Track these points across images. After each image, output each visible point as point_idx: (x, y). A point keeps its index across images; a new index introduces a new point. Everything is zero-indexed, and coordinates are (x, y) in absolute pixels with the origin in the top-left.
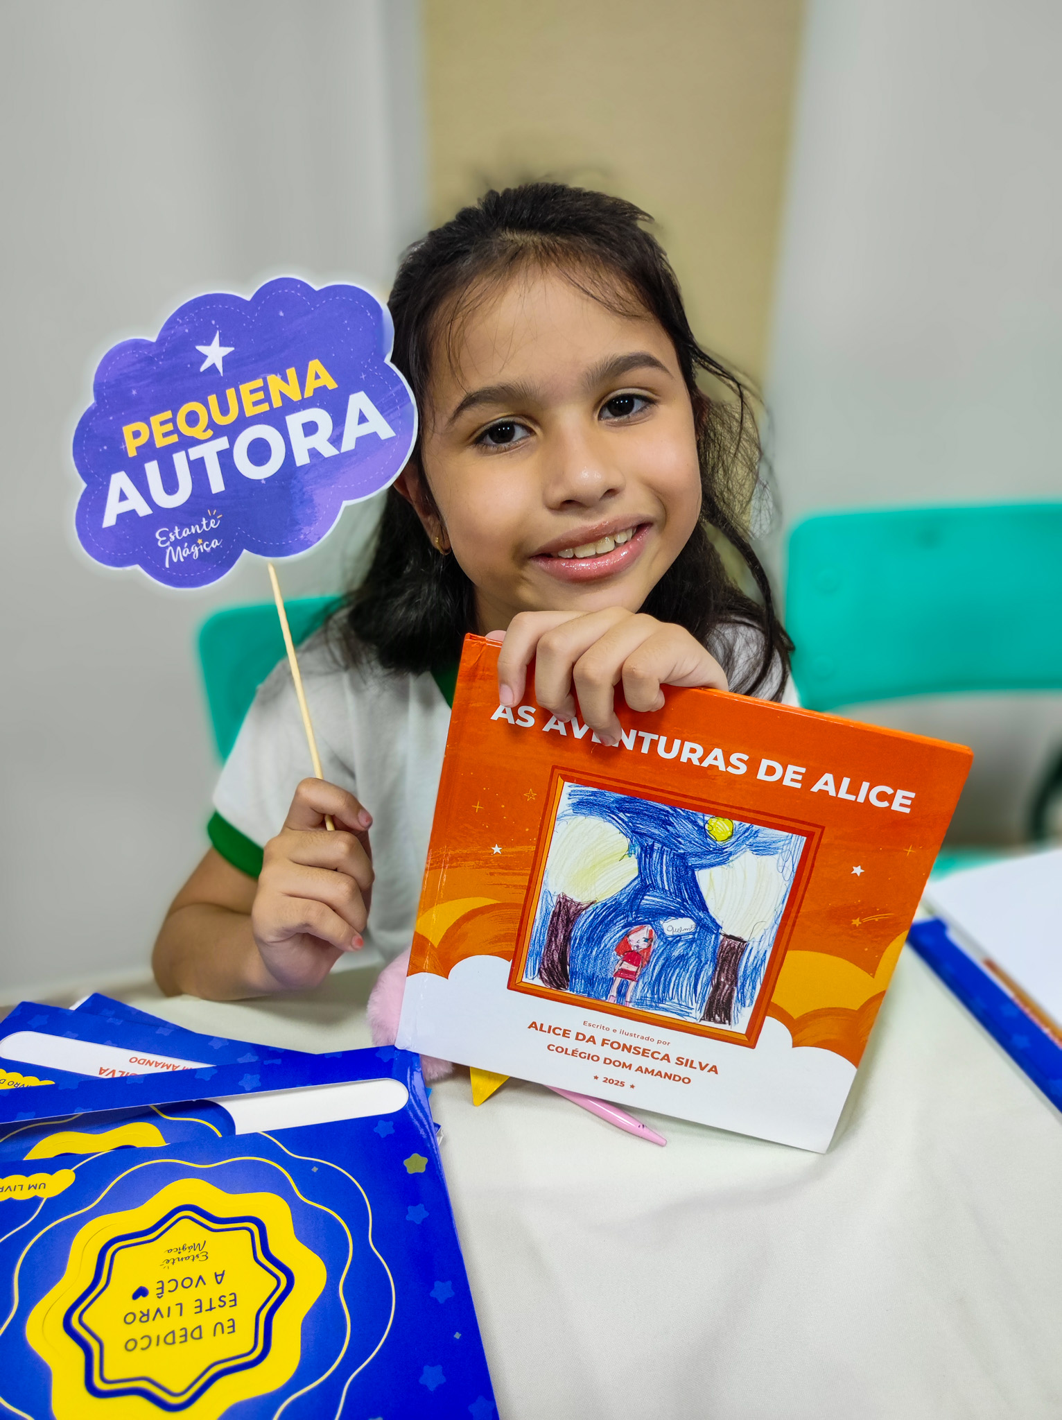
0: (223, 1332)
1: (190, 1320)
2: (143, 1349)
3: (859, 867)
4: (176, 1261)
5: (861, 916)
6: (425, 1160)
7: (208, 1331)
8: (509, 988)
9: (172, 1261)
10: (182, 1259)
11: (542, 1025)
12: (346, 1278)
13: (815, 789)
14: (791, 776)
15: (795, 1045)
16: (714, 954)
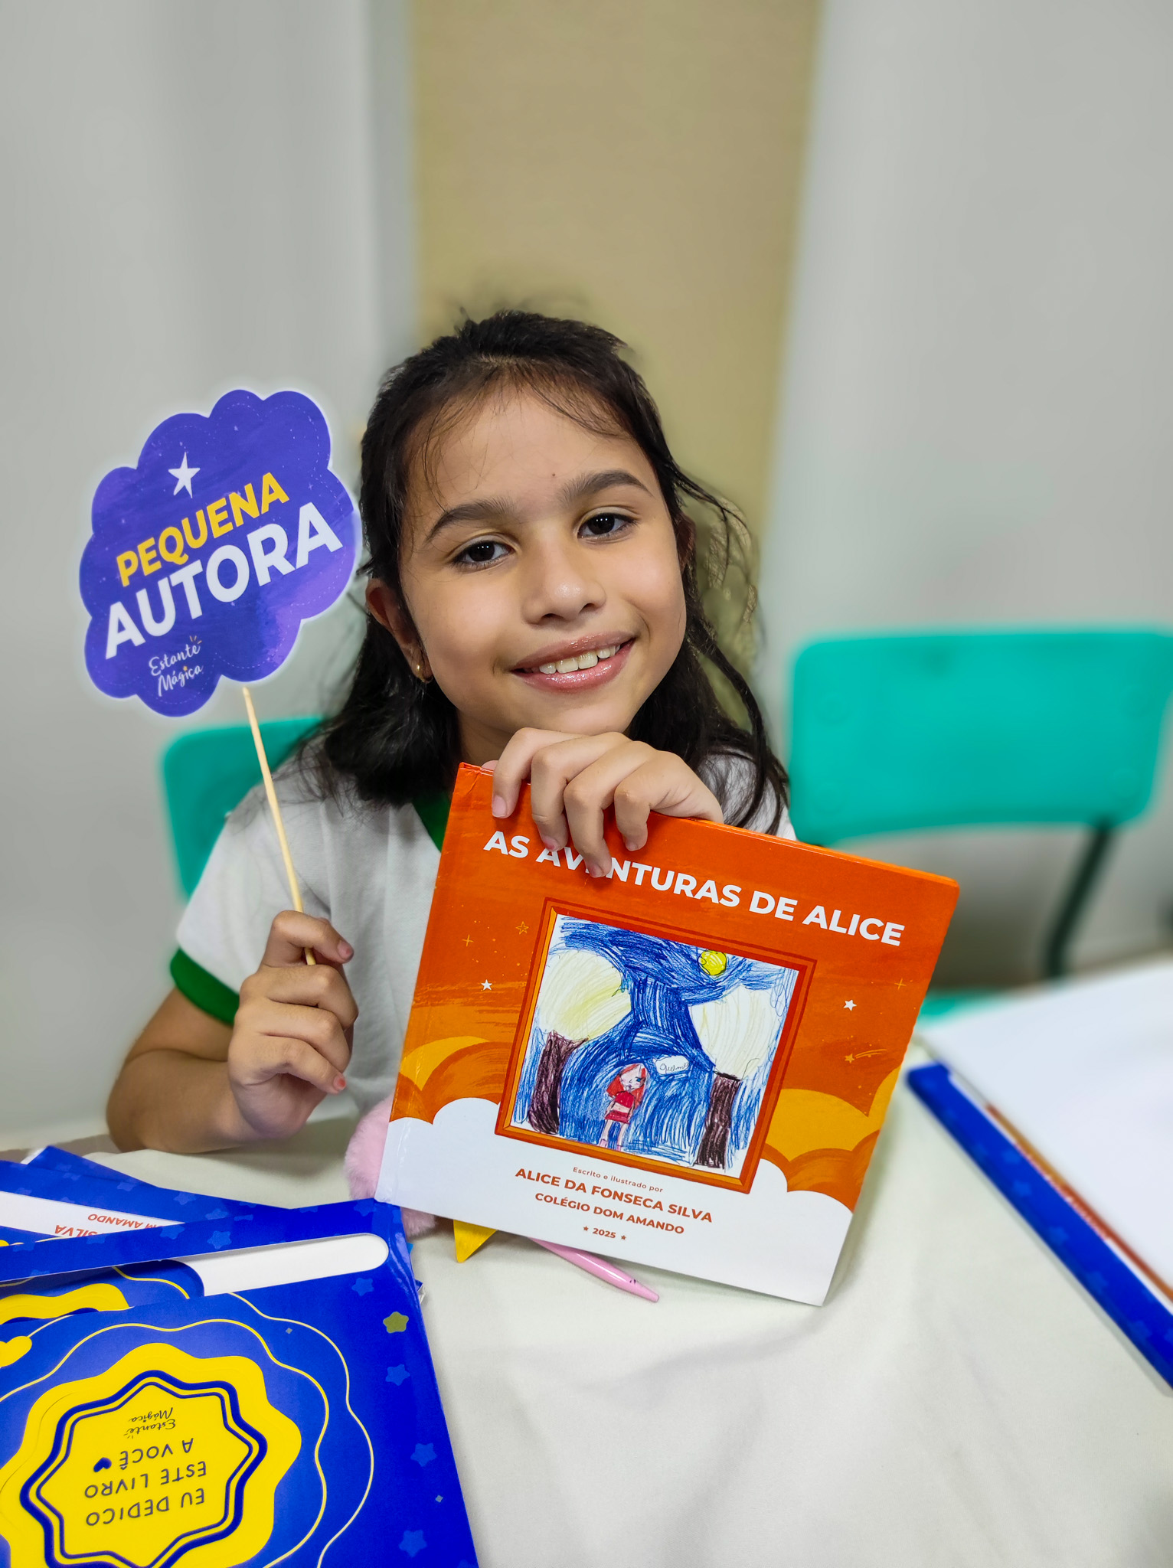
0: (191, 1503)
1: (156, 1492)
2: (105, 1523)
3: (852, 1001)
4: (141, 1430)
5: (855, 1053)
6: (405, 1319)
7: (174, 1503)
8: (497, 1133)
9: (137, 1430)
10: (148, 1427)
11: (530, 1172)
12: (322, 1443)
13: (807, 922)
14: (783, 908)
15: (790, 1189)
16: (708, 1094)
